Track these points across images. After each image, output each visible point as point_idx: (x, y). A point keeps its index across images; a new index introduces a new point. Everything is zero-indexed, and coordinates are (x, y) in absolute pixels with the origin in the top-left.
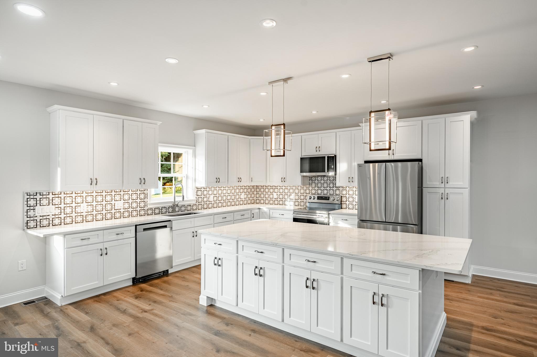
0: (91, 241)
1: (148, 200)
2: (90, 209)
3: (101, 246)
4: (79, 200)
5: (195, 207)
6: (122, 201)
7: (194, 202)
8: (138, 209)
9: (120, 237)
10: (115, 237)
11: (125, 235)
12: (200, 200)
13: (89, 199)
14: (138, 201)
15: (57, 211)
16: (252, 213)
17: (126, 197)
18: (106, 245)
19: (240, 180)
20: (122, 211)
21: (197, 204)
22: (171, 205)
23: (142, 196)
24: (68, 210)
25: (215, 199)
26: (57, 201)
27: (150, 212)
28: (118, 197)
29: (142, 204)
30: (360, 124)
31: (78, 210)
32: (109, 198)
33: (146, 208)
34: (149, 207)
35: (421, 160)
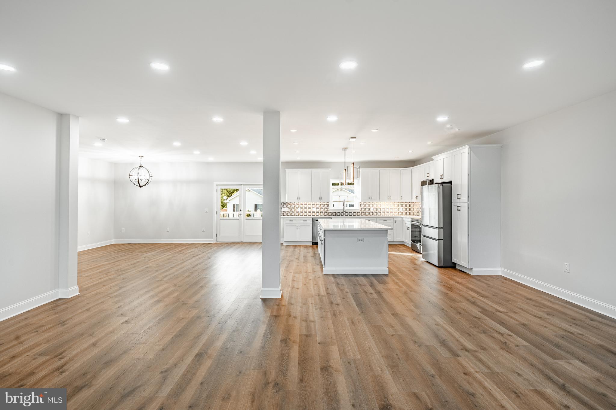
0: (293, 222)
1: (329, 208)
2: (301, 210)
3: (297, 224)
4: (297, 206)
5: (359, 214)
6: (316, 208)
7: (359, 211)
8: (324, 212)
9: (305, 222)
10: (303, 222)
11: (307, 222)
12: (363, 210)
13: (301, 206)
14: (324, 208)
15: (289, 210)
16: (395, 220)
17: (318, 206)
18: (299, 224)
19: (390, 198)
20: (316, 212)
21: (361, 212)
22: (342, 211)
23: (326, 206)
24: (293, 210)
25: (375, 210)
26: (289, 206)
27: (330, 214)
28: (314, 206)
29: (326, 210)
30: (433, 157)
31: (297, 210)
32: (310, 206)
33: (328, 212)
34: (330, 211)
35: (451, 183)
